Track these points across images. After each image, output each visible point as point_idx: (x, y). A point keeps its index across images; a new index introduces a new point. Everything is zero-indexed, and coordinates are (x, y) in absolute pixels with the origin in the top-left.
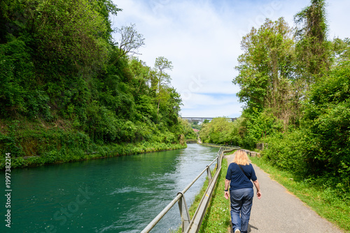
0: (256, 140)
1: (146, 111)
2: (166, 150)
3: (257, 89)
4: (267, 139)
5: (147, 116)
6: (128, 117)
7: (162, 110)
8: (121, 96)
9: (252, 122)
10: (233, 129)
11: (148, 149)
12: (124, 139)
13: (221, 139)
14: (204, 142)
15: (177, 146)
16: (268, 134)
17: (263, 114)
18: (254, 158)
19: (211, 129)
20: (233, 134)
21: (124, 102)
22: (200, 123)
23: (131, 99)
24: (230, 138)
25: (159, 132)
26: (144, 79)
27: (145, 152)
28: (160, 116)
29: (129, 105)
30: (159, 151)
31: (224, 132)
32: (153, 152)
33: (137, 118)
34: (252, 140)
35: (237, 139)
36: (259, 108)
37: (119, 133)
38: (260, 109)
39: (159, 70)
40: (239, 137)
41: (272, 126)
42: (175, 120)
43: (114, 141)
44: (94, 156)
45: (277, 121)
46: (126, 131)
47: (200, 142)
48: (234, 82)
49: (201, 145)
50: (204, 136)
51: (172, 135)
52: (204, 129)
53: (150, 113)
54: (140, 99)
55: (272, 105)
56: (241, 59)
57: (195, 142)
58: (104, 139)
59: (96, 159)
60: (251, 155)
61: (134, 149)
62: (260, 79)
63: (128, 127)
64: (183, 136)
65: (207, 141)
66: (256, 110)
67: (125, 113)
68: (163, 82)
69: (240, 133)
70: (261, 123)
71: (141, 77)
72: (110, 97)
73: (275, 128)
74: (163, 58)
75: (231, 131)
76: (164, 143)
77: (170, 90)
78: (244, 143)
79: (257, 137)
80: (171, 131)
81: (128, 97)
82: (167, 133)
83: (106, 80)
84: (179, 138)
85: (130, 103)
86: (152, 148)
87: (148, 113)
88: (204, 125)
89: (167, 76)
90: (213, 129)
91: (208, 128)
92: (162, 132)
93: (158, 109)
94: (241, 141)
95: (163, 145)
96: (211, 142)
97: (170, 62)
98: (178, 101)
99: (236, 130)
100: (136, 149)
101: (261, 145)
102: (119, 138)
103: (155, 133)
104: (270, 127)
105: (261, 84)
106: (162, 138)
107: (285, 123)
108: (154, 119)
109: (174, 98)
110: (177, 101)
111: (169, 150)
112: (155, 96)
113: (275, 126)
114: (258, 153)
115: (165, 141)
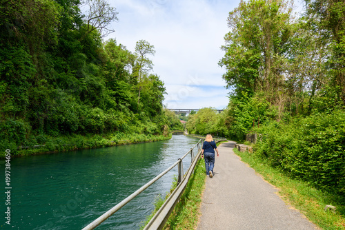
0: (246, 131)
1: (123, 99)
2: (145, 142)
3: (247, 70)
4: (260, 129)
5: (125, 104)
6: (96, 104)
7: (144, 98)
8: (88, 78)
9: (241, 109)
10: (219, 120)
11: (122, 141)
12: (89, 130)
13: (206, 130)
14: (190, 134)
15: (160, 137)
16: (260, 123)
17: (253, 99)
18: (244, 153)
19: (197, 120)
20: (220, 125)
21: (92, 86)
22: (187, 115)
23: (101, 82)
24: (216, 129)
25: (139, 122)
26: (122, 63)
27: (117, 145)
28: (141, 105)
29: (99, 89)
30: (135, 143)
31: (210, 123)
32: (128, 144)
33: (109, 106)
34: (241, 130)
35: (222, 130)
36: (249, 92)
37: (82, 122)
38: (250, 94)
39: (140, 55)
40: (225, 128)
41: (265, 113)
42: (159, 109)
43: (76, 132)
44: (35, 151)
45: (271, 107)
46: (93, 120)
47: (186, 133)
48: (220, 64)
49: (187, 136)
50: (190, 127)
51: (154, 126)
52: (191, 120)
53: (128, 101)
54: (117, 85)
55: (264, 89)
56: (228, 37)
57: (182, 133)
58: (60, 129)
59: (38, 154)
60: (239, 149)
61: (101, 142)
62: (251, 58)
63: (95, 115)
64: (166, 127)
65: (194, 132)
66: (245, 95)
67: (93, 98)
68: (144, 68)
69: (227, 124)
70: (251, 110)
71: (118, 61)
72: (72, 79)
73: (268, 116)
74: (144, 42)
75: (217, 122)
76: (143, 135)
77: (153, 77)
78: (230, 135)
79: (247, 126)
80: (153, 122)
81: (98, 80)
82: (148, 123)
83: (70, 59)
84: (162, 129)
85: (100, 87)
86: (127, 140)
87: (125, 100)
88: (191, 116)
89: (148, 62)
90: (199, 120)
91: (195, 119)
92: (143, 122)
93: (139, 98)
94: (227, 132)
95: (141, 137)
96: (197, 133)
97: (152, 46)
98: (163, 89)
99: (222, 120)
100: (105, 141)
101: (253, 137)
102: (83, 127)
103: (133, 122)
104: (263, 115)
105: (252, 63)
106: (142, 129)
107: (279, 109)
108: (133, 108)
109: (157, 86)
110: (160, 89)
111: (148, 142)
112: (136, 83)
113: (268, 113)
114: (250, 147)
115: (145, 132)
